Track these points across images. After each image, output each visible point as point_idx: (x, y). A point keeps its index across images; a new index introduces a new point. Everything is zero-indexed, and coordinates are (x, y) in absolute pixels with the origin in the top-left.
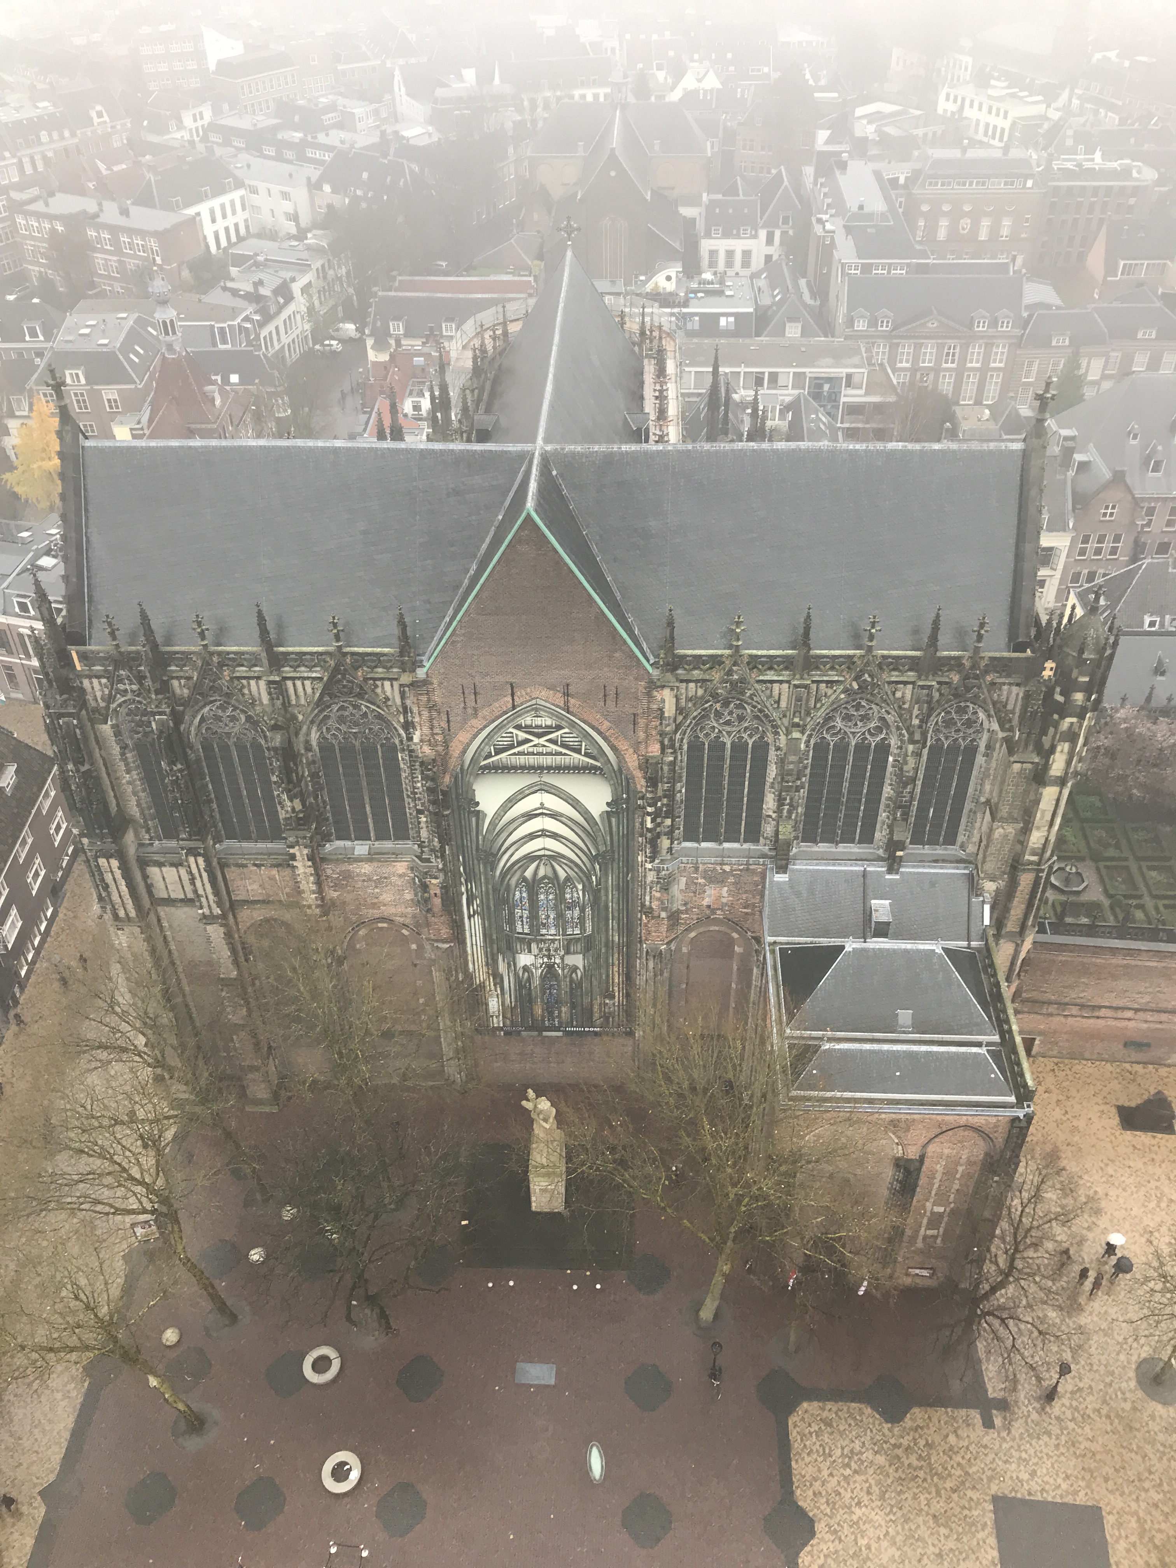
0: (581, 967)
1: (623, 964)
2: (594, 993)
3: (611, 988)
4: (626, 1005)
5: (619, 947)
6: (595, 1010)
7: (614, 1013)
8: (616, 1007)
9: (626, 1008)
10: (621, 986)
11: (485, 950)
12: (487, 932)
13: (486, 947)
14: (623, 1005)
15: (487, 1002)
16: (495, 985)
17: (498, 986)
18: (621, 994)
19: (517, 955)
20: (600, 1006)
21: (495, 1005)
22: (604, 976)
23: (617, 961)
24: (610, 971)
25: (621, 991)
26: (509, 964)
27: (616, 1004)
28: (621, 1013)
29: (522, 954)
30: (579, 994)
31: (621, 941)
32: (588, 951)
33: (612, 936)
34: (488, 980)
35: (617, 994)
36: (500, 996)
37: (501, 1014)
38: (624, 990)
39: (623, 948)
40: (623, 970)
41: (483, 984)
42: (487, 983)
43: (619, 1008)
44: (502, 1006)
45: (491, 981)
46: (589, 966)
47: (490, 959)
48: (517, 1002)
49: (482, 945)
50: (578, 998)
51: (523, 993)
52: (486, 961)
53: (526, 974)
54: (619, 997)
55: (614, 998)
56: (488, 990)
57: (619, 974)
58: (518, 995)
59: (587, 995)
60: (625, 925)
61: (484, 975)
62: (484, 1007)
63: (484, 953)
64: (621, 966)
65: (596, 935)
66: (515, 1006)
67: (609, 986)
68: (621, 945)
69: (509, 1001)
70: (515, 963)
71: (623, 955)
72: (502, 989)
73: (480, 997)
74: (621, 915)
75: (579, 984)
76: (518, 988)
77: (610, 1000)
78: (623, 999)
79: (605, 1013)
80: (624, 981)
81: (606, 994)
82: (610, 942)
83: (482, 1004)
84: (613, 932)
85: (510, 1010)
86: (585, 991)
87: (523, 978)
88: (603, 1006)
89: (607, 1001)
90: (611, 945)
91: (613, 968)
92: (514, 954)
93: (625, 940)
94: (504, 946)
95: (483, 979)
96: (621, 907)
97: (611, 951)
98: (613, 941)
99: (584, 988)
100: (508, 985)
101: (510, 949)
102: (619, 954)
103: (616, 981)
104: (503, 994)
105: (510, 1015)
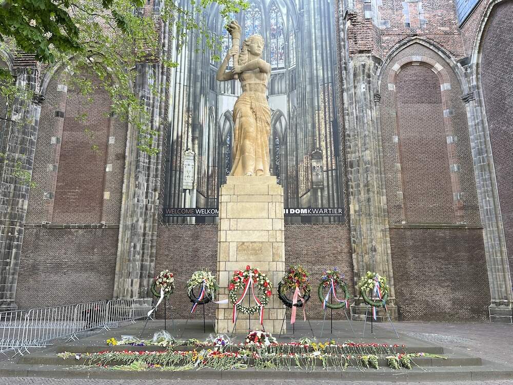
0: (285, 113)
1: (329, 108)
2: (300, 151)
3: (318, 143)
4: (336, 170)
5: (324, 85)
6: (301, 178)
7: (323, 182)
8: (325, 174)
9: (336, 176)
10: (328, 140)
11: (188, 90)
12: (192, 67)
13: (190, 86)
14: (332, 170)
15: (182, 167)
16: (193, 140)
17: (196, 142)
18: (329, 152)
19: (220, 97)
20: (307, 171)
21: (190, 171)
22: (310, 125)
23: (323, 104)
24: (317, 118)
25: (329, 146)
26: (210, 109)
27: (325, 168)
28: (330, 183)
29: (225, 95)
30: (283, 153)
31: (326, 77)
32: (293, 90)
33: (317, 70)
34: (186, 133)
35: (324, 152)
36: (196, 158)
37: (196, 187)
38: (333, 145)
39: (328, 85)
40: (329, 117)
41: (180, 139)
42: (185, 137)
43: (328, 174)
44: (198, 174)
45: (190, 134)
46: (293, 113)
47: (191, 103)
48: (215, 167)
49: (185, 84)
50: (283, 159)
51: (223, 152)
52: (187, 106)
53: (228, 123)
54: (327, 158)
55: (322, 158)
56: (185, 148)
57: (325, 122)
58: (217, 154)
59: (292, 155)
60: (328, 55)
61: (183, 126)
62: (178, 175)
63: (186, 94)
64: (327, 110)
65: (300, 69)
66: (212, 174)
67: (316, 139)
68: (326, 81)
69: (206, 165)
70: (217, 109)
71: (328, 95)
72: (200, 147)
73: (174, 160)
74: (324, 43)
75: (283, 137)
76: (217, 145)
77: (317, 162)
78: (331, 159)
79: (312, 182)
80: (332, 133)
81: (313, 152)
82: (315, 77)
83: (176, 171)
84: (317, 65)
85: (206, 180)
86: (290, 149)
87: (224, 129)
88: (310, 172)
89: (314, 164)
90: (315, 82)
91: (319, 114)
92: (217, 96)
93: (329, 75)
94: (207, 85)
95: (182, 133)
96: (323, 34)
97: (316, 90)
98: (317, 76)
99: (288, 143)
100: (207, 140)
101: (213, 90)
102: (324, 93)
103: (323, 132)
104: (200, 154)
105: (206, 188)
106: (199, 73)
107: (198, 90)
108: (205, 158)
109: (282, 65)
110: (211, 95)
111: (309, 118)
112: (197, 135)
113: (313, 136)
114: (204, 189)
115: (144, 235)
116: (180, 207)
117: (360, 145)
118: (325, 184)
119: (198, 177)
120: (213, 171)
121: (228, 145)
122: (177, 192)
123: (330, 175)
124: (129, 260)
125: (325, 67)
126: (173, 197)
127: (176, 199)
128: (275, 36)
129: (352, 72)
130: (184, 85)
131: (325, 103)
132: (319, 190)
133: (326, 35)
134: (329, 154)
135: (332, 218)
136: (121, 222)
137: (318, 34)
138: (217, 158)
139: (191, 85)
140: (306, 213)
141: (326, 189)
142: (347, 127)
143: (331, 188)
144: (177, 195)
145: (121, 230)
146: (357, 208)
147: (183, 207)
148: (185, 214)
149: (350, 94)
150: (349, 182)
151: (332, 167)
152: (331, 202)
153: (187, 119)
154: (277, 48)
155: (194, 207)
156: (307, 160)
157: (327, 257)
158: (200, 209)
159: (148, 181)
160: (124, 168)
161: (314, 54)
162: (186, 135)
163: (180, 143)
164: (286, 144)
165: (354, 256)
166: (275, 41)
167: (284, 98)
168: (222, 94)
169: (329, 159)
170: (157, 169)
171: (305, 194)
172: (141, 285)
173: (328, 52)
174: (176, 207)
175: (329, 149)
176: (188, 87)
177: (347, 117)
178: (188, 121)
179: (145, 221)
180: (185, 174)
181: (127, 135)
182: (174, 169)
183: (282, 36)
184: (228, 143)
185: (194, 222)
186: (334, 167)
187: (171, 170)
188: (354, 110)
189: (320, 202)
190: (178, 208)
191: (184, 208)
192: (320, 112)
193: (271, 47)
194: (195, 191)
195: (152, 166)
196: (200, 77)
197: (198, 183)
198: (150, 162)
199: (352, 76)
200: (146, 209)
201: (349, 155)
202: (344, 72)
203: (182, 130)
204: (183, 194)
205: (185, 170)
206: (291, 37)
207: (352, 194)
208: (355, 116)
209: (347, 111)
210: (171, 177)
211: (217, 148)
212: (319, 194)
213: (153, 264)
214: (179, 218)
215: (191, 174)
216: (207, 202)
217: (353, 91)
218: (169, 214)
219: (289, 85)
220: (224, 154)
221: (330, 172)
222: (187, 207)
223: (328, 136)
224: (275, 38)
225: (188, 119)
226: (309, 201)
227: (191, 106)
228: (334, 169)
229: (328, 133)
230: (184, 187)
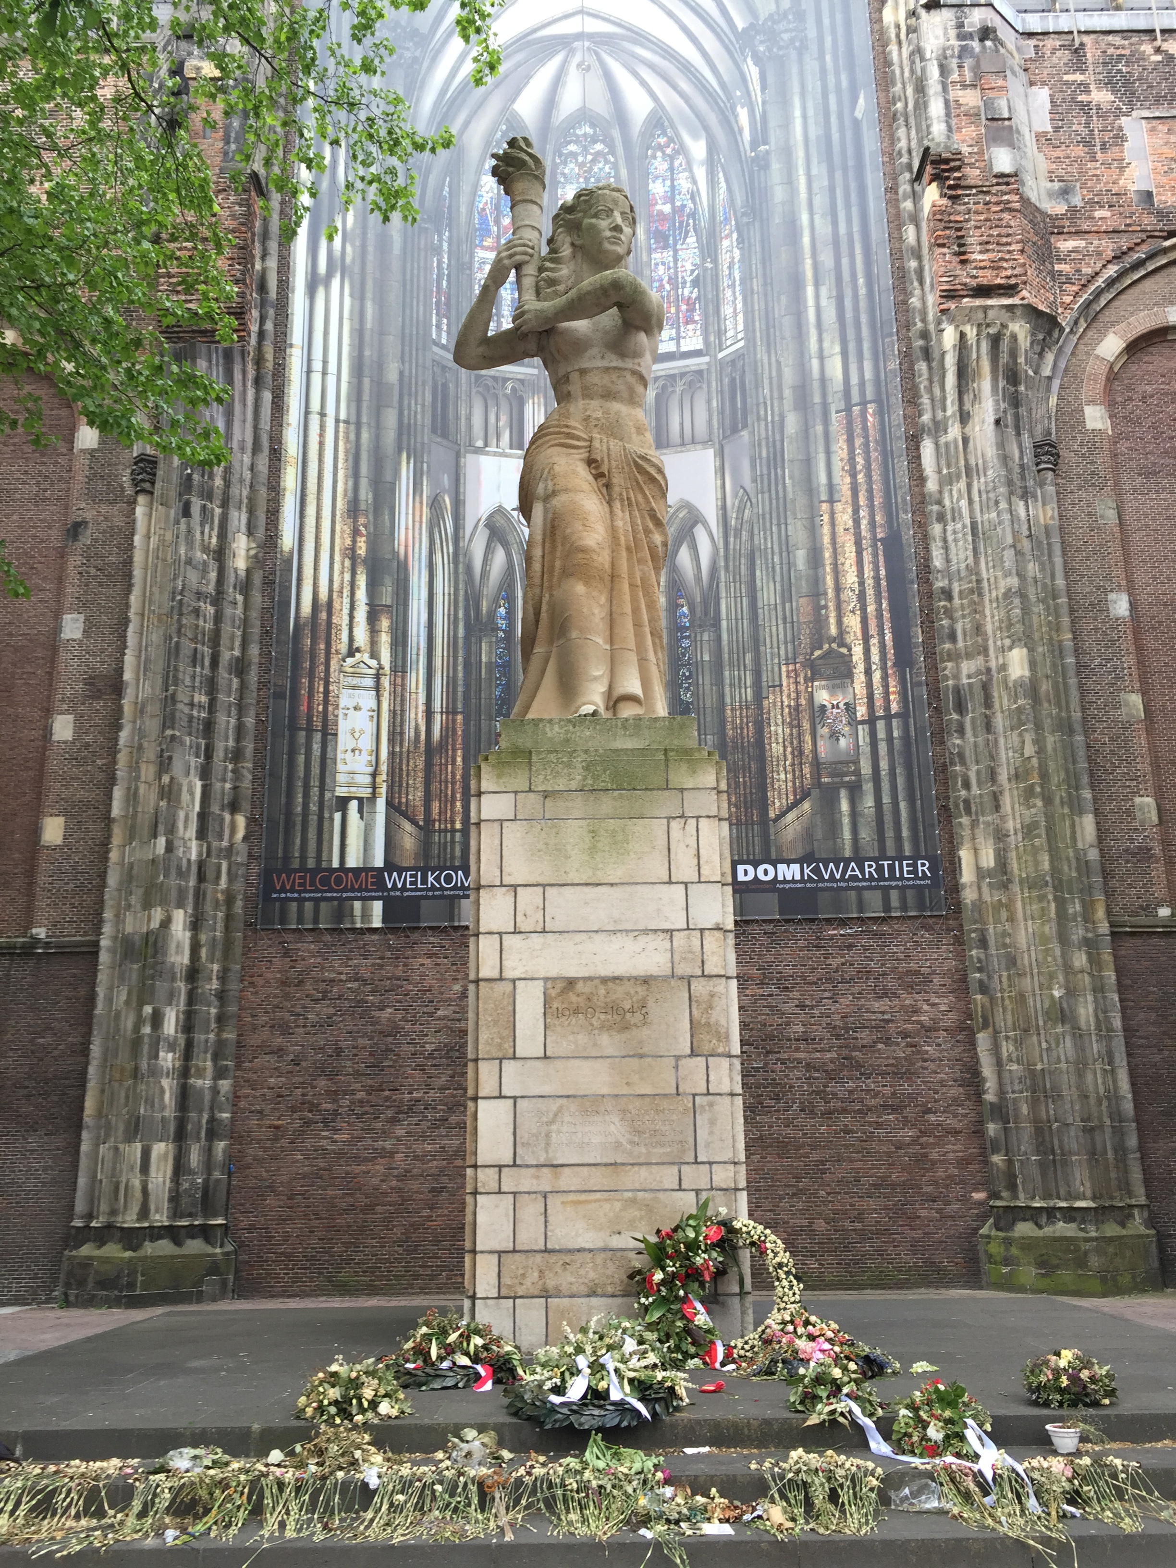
0: (711, 514)
1: (870, 491)
2: (767, 650)
3: (832, 620)
4: (903, 715)
5: (848, 409)
6: (776, 749)
7: (856, 762)
8: (863, 732)
9: (906, 737)
10: (871, 609)
11: (352, 437)
12: (367, 353)
13: (358, 425)
14: (888, 717)
15: (331, 717)
16: (372, 618)
17: (385, 623)
18: (875, 651)
19: (470, 460)
20: (795, 723)
21: (362, 732)
22: (801, 557)
23: (848, 480)
24: (826, 530)
25: (873, 630)
26: (435, 504)
27: (861, 712)
28: (884, 765)
29: (487, 454)
30: (706, 658)
31: (854, 380)
32: (735, 430)
33: (822, 358)
34: (346, 592)
35: (858, 652)
36: (386, 682)
37: (383, 790)
38: (887, 626)
39: (863, 413)
40: (872, 524)
41: (324, 615)
42: (342, 606)
43: (873, 734)
44: (391, 741)
45: (361, 595)
46: (741, 510)
47: (364, 483)
48: (455, 713)
49: (343, 416)
50: (706, 680)
51: (484, 659)
52: (350, 493)
53: (500, 556)
54: (868, 672)
55: (849, 675)
56: (343, 647)
57: (858, 543)
58: (460, 668)
59: (739, 664)
60: (863, 305)
61: (337, 566)
62: (316, 747)
63: (347, 452)
64: (862, 501)
65: (761, 354)
66: (444, 737)
67: (826, 607)
68: (855, 397)
69: (421, 708)
70: (458, 504)
71: (866, 445)
72: (400, 641)
73: (304, 692)
74: (845, 261)
75: (705, 602)
76: (461, 633)
77: (832, 690)
78: (885, 678)
79: (816, 764)
80: (884, 583)
81: (817, 653)
82: (816, 385)
83: (310, 730)
84: (820, 341)
85: (421, 763)
86: (730, 642)
87: (485, 573)
88: (806, 725)
89: (823, 697)
90: (817, 399)
91: (832, 514)
92: (458, 455)
93: (868, 375)
94: (423, 418)
95: (331, 590)
96: (842, 229)
97: (819, 428)
98: (823, 380)
99: (724, 624)
100: (424, 617)
101: (445, 435)
102: (850, 441)
103: (851, 578)
104: (400, 667)
105: (420, 794)
106: (392, 376)
107: (390, 437)
108: (416, 680)
109: (693, 341)
110: (439, 453)
111: (797, 532)
112: (387, 597)
113: (816, 593)
114: (416, 796)
115: (193, 974)
116: (324, 865)
117: (989, 628)
118: (866, 768)
119: (392, 754)
120: (448, 730)
121: (501, 634)
122: (313, 808)
123: (881, 734)
124: (136, 1073)
125: (852, 346)
126: (298, 827)
127: (312, 834)
128: (666, 239)
129: (950, 362)
130: (337, 421)
131: (853, 475)
132: (843, 793)
133: (850, 234)
134: (875, 657)
135: (894, 895)
136: (107, 929)
137: (823, 228)
138: (460, 682)
139: (364, 419)
140: (798, 877)
141: (868, 787)
142: (938, 562)
143: (885, 785)
144: (313, 819)
145: (104, 957)
146: (988, 860)
147: (336, 864)
148: (345, 890)
149: (947, 444)
150: (953, 763)
151: (887, 708)
152: (889, 834)
153: (348, 542)
154: (673, 281)
155: (379, 861)
156: (797, 683)
157: (880, 1046)
158: (400, 870)
159: (205, 773)
160: (119, 727)
161: (811, 302)
162: (346, 601)
163: (323, 626)
164: (717, 625)
165: (983, 1039)
166: (668, 255)
167: (707, 457)
168: (478, 451)
169: (877, 676)
170: (240, 730)
171: (789, 809)
172: (180, 1168)
173: (862, 291)
174: (311, 863)
175: (874, 641)
176: (352, 427)
177: (936, 529)
178: (353, 549)
179: (195, 925)
180: (344, 741)
181: (127, 606)
182: (303, 723)
183: (692, 240)
184: (502, 623)
185: (377, 923)
186: (894, 707)
187: (293, 728)
188: (964, 503)
189: (847, 835)
190: (318, 869)
191: (342, 866)
192: (838, 506)
193: (652, 281)
194: (381, 804)
195: (221, 718)
196: (396, 392)
197: (391, 772)
198: (212, 702)
199: (951, 379)
200: (201, 878)
201: (949, 665)
202: (922, 366)
203: (331, 581)
204: (338, 816)
205: (343, 727)
206: (726, 243)
207: (968, 811)
208: (968, 521)
209: (935, 508)
210: (292, 753)
211: (461, 642)
212: (845, 806)
213: (225, 1085)
214: (323, 905)
215: (366, 743)
216: (425, 845)
217: (954, 431)
218: (283, 890)
219: (722, 412)
220: (489, 664)
221: (881, 725)
222: (352, 862)
223: (870, 592)
224: (666, 247)
225: (354, 542)
226: (808, 834)
227: (366, 494)
228: (897, 715)
229: (869, 582)
230: (341, 792)
